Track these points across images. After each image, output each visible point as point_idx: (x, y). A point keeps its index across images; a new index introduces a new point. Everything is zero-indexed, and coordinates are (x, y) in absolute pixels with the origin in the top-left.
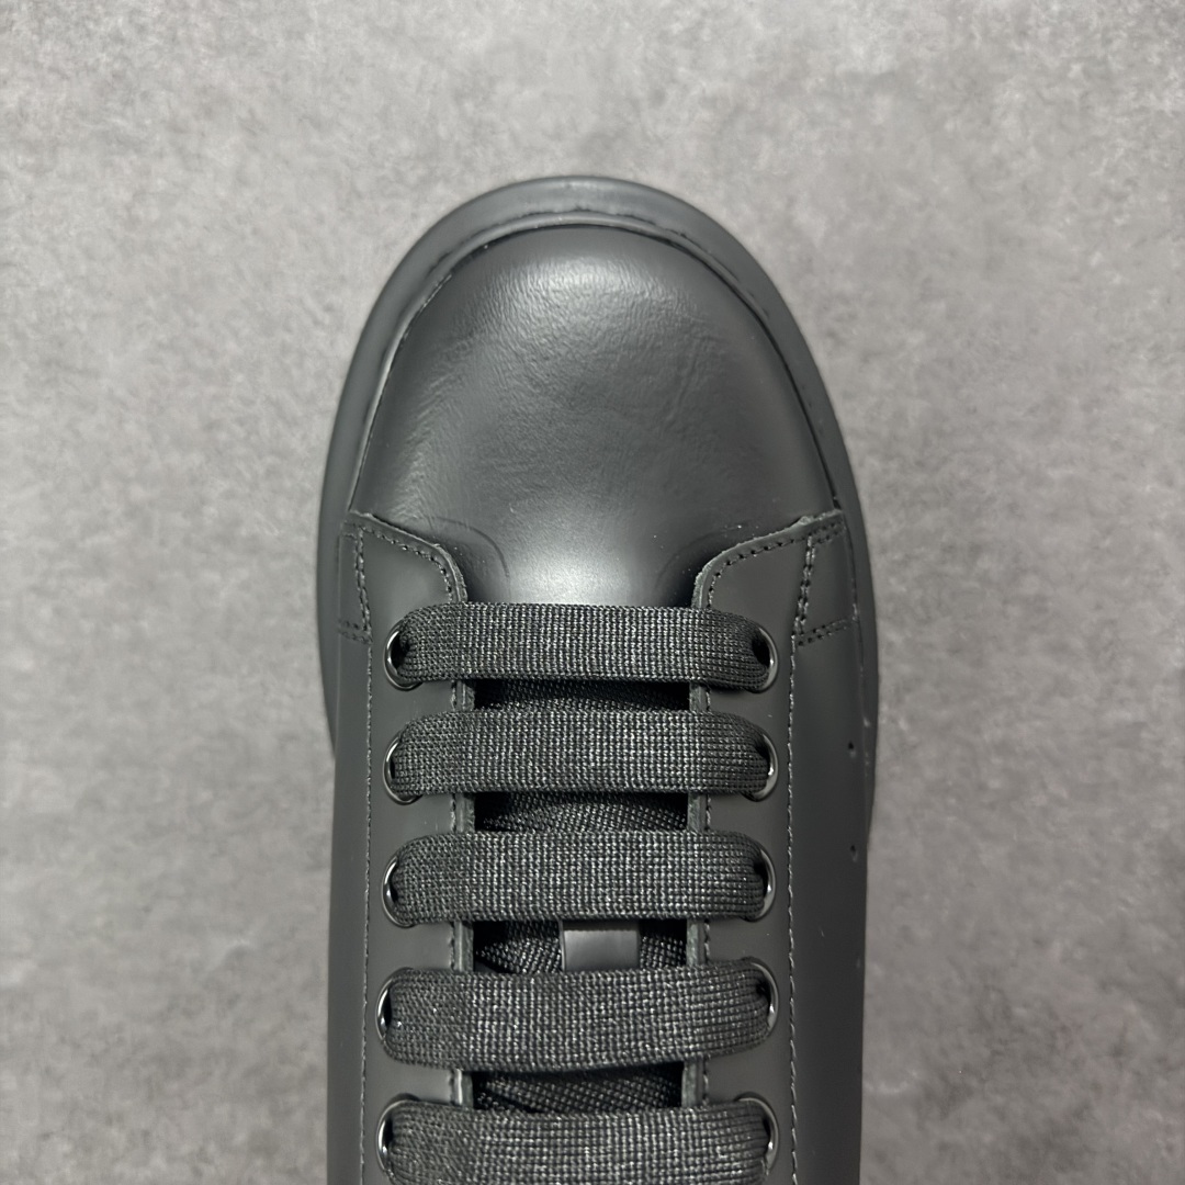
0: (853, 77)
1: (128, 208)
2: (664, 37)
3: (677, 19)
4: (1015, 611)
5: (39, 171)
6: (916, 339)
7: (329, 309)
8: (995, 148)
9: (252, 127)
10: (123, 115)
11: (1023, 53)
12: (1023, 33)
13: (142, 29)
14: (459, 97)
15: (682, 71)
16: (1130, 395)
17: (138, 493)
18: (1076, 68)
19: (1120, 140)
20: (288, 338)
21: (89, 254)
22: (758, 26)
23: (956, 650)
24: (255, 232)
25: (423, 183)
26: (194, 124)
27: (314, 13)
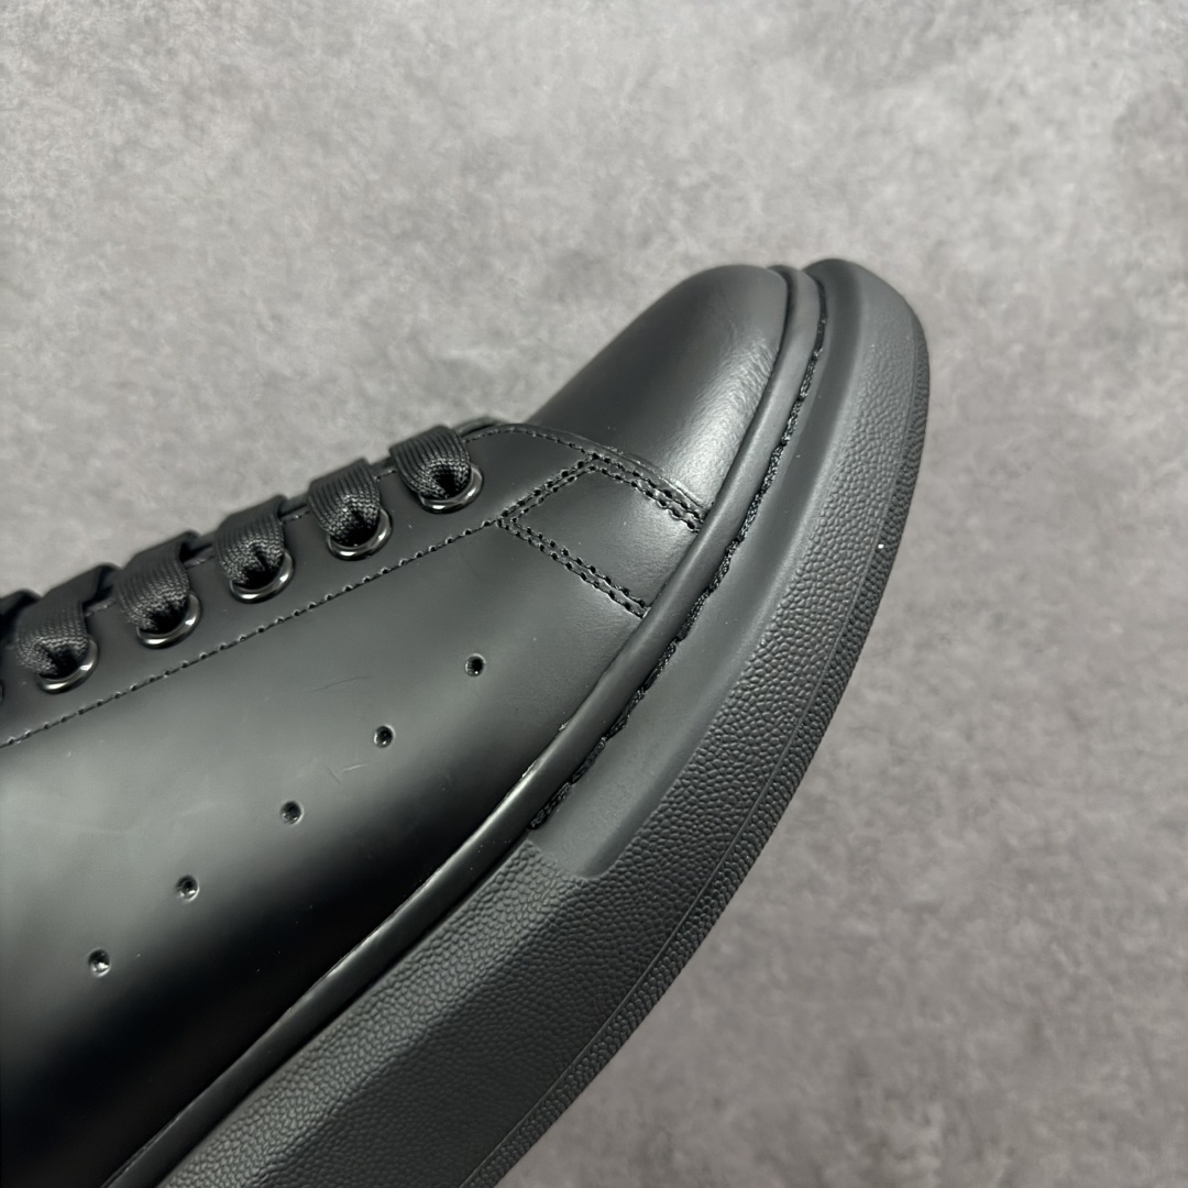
1: (116, 150)
2: (670, 185)
3: (688, 175)
5: (41, 82)
7: (276, 318)
9: (262, 123)
10: (142, 63)
11: (977, 319)
12: (982, 302)
14: (466, 169)
15: (675, 224)
16: (961, 651)
17: (32, 423)
18: (1017, 349)
19: (1030, 425)
21: (63, 180)
22: (756, 203)
24: (231, 221)
25: (405, 236)
26: (208, 97)
27: (358, 39)
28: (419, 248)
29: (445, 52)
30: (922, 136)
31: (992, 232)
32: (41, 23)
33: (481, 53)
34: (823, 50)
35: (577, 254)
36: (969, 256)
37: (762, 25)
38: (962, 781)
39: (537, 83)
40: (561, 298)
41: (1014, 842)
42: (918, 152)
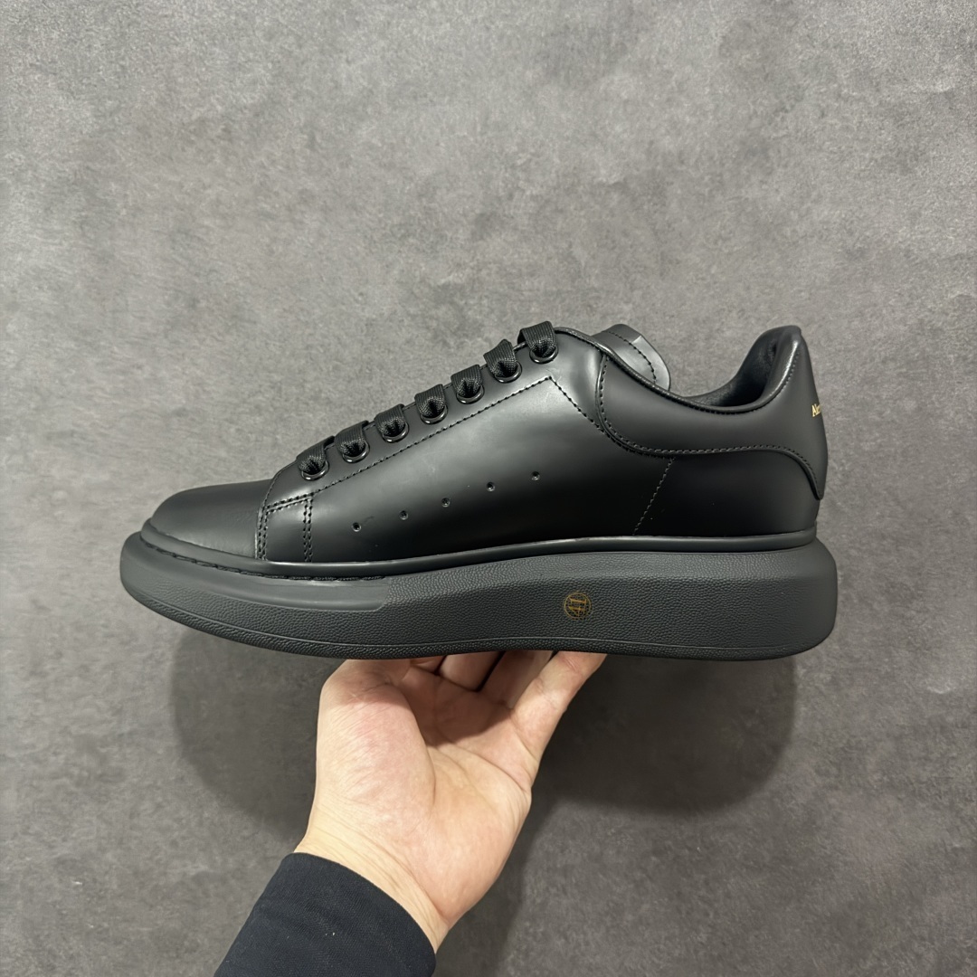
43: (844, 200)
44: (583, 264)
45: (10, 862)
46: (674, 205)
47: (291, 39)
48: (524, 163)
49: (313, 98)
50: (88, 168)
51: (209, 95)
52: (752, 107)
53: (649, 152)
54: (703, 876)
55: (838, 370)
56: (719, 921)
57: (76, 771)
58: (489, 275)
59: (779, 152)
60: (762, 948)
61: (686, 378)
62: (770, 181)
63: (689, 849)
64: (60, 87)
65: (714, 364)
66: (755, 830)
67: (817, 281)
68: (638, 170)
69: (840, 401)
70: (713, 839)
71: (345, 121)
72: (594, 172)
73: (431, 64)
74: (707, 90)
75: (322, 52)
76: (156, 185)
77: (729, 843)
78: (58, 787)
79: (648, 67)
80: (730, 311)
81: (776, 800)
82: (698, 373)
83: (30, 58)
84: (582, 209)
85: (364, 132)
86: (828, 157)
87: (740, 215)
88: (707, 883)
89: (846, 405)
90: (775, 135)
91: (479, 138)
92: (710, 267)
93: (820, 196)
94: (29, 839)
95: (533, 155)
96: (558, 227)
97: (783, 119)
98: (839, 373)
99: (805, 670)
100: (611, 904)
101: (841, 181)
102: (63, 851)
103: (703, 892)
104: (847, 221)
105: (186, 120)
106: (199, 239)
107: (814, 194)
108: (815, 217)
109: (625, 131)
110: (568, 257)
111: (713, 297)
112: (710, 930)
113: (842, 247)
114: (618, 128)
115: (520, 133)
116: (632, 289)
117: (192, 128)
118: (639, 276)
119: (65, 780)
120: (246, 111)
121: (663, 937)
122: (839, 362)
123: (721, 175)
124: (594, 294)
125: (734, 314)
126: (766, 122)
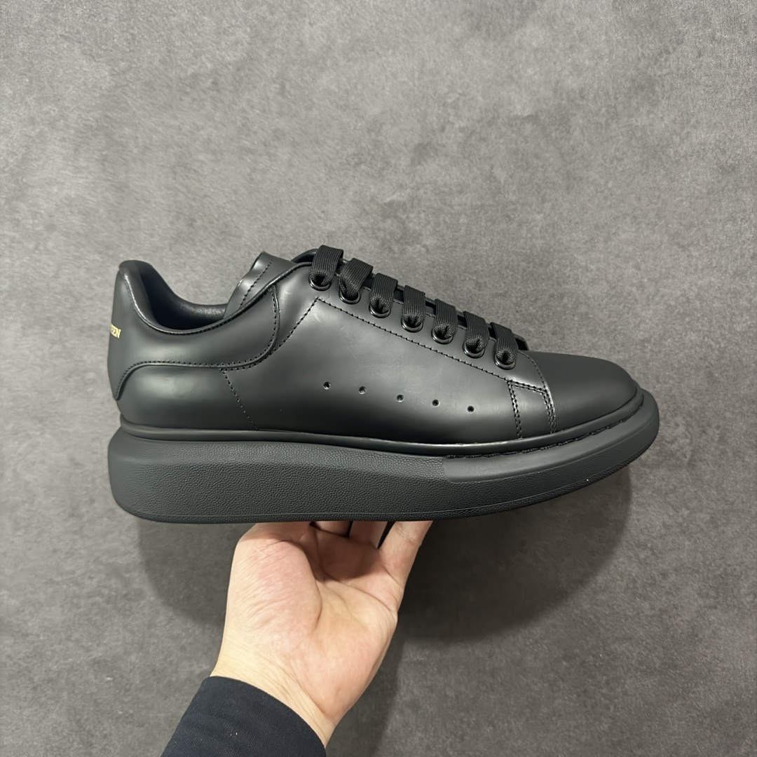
0: (517, 117)
1: (249, 175)
2: (445, 104)
3: (450, 98)
4: (576, 318)
5: (216, 161)
6: (539, 217)
7: (323, 212)
8: (571, 143)
9: (294, 144)
10: (247, 140)
11: (583, 105)
12: (583, 97)
13: (252, 107)
14: (369, 131)
15: (452, 118)
16: (623, 236)
18: (604, 110)
19: (621, 137)
20: (309, 223)
21: (236, 192)
22: (480, 99)
23: (554, 333)
24: (296, 184)
25: (357, 164)
26: (272, 143)
27: (315, 100)
28: (363, 167)
29: (347, 92)
30: (535, 44)
31: (577, 69)
32: (209, 141)
33: (360, 87)
34: (484, 28)
35: (420, 145)
36: (572, 83)
37: (457, 30)
38: (641, 286)
39: (384, 88)
40: (419, 163)
41: (673, 303)
42: (536, 50)
43: (718, 125)
44: (502, 182)
45: (57, 662)
46: (577, 133)
47: (265, 8)
48: (454, 102)
49: (283, 54)
50: (107, 116)
51: (201, 55)
52: (640, 50)
53: (555, 91)
54: (605, 678)
55: (714, 265)
56: (618, 714)
57: (106, 592)
58: (425, 193)
59: (663, 86)
60: (653, 736)
61: (589, 274)
62: (656, 111)
63: (594, 656)
64: (83, 53)
65: (612, 262)
66: (648, 641)
67: (696, 192)
68: (547, 105)
69: (716, 290)
70: (613, 648)
71: (309, 72)
72: (511, 108)
73: (377, 24)
74: (603, 37)
75: (290, 17)
76: (160, 129)
77: (626, 652)
78: (93, 605)
79: (554, 21)
80: (625, 218)
81: (665, 616)
82: (598, 269)
83: (60, 31)
84: (501, 137)
85: (324, 80)
86: (704, 90)
87: (631, 139)
88: (608, 683)
89: (721, 294)
90: (659, 73)
91: (417, 83)
92: (607, 183)
93: (698, 122)
94: (71, 645)
95: (460, 94)
96: (482, 153)
97: (666, 60)
98: (716, 267)
99: (688, 512)
100: (530, 700)
101: (716, 109)
102: (97, 653)
103: (604, 691)
104: (720, 142)
105: (183, 75)
106: (195, 170)
107: (693, 121)
108: (694, 140)
109: (535, 73)
110: (491, 177)
111: (610, 206)
112: (611, 721)
113: (717, 164)
114: (530, 71)
115: (449, 77)
116: (543, 201)
117: (187, 82)
118: (548, 191)
119: (98, 599)
120: (230, 67)
121: (573, 726)
122: (715, 258)
123: (615, 107)
124: (513, 207)
125: (628, 220)
126: (652, 63)
